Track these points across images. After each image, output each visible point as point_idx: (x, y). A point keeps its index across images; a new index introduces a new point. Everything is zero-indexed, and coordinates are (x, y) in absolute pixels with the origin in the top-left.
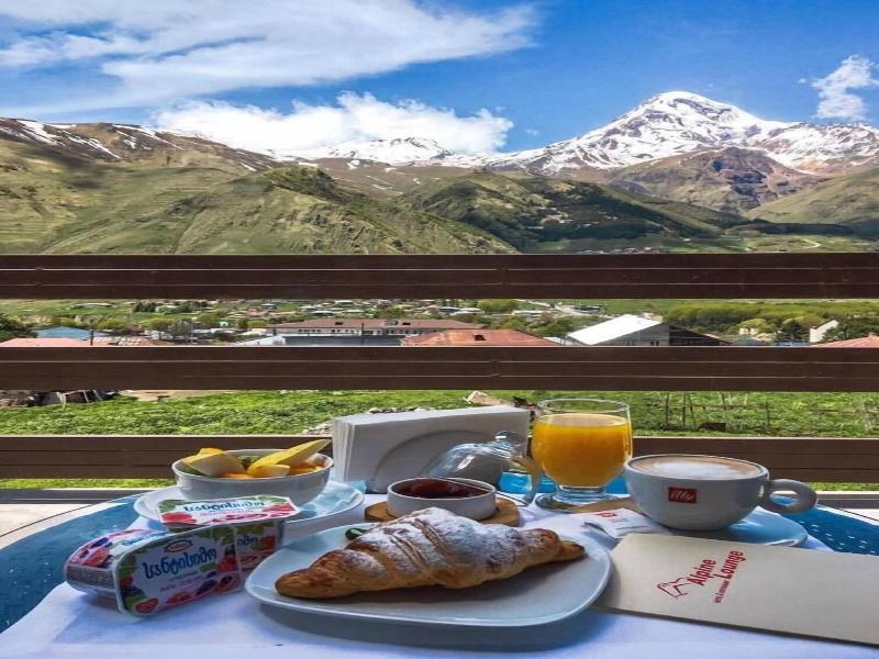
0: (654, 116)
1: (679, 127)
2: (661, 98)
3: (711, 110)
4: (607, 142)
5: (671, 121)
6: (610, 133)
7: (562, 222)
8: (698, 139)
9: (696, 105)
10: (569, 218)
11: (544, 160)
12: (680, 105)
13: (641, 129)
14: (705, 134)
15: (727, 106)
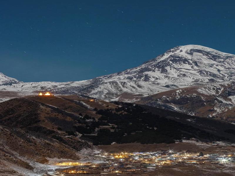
0: (177, 60)
1: (196, 67)
2: (181, 49)
3: (219, 57)
4: (141, 77)
5: (189, 64)
6: (142, 71)
7: (112, 131)
8: (210, 75)
9: (207, 54)
10: (118, 128)
11: (91, 87)
12: (195, 53)
13: (168, 68)
14: (216, 72)
15: (230, 55)
